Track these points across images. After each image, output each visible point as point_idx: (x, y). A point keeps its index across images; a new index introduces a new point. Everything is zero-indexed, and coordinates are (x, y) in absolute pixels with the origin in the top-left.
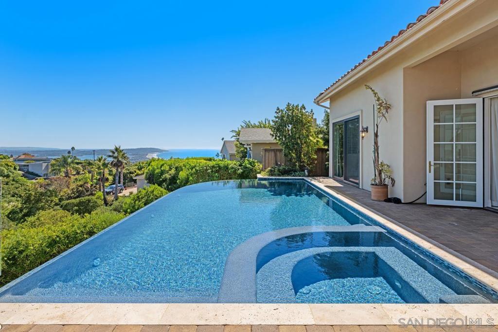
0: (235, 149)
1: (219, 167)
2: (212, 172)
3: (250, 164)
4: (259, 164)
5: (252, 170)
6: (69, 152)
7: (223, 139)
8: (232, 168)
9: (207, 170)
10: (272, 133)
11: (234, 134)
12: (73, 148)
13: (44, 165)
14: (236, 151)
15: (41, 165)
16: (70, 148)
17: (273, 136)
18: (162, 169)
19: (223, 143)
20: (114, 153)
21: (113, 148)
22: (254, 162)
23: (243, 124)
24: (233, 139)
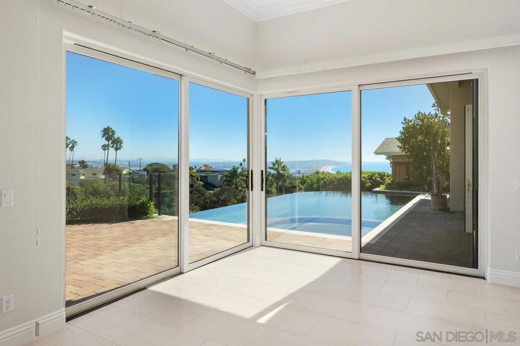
20: (274, 165)
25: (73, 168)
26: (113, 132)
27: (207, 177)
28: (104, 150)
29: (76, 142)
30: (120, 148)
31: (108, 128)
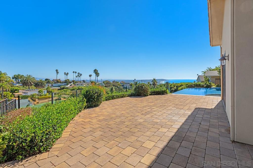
0: (204, 79)
1: (197, 84)
2: (194, 86)
3: (210, 84)
4: (213, 84)
5: (210, 86)
6: (134, 81)
7: (198, 75)
8: (202, 85)
9: (192, 85)
10: (218, 73)
11: (203, 73)
12: (135, 79)
13: (128, 85)
14: (205, 80)
15: (127, 85)
16: (134, 79)
17: (219, 74)
18: (171, 86)
19: (198, 76)
20: (153, 81)
21: (153, 79)
22: (211, 83)
23: (207, 69)
24: (203, 75)
25: (81, 82)
26: (97, 71)
27: (124, 85)
28: (90, 77)
29: (81, 74)
30: (98, 76)
31: (96, 69)
